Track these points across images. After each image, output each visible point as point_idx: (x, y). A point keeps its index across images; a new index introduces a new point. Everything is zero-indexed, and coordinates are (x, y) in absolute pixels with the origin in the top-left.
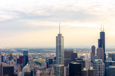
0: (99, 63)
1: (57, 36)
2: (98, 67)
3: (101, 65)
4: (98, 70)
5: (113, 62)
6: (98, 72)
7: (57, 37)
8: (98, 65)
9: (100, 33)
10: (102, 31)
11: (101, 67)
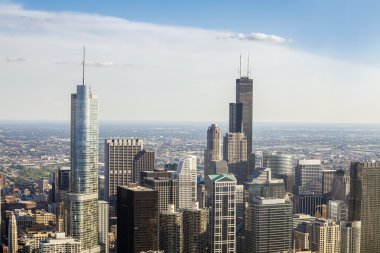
0: (225, 189)
1: (75, 92)
2: (220, 202)
3: (229, 193)
4: (220, 210)
5: (276, 181)
6: (221, 218)
7: (74, 96)
8: (221, 193)
9: (238, 81)
10: (244, 75)
11: (230, 201)
